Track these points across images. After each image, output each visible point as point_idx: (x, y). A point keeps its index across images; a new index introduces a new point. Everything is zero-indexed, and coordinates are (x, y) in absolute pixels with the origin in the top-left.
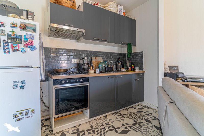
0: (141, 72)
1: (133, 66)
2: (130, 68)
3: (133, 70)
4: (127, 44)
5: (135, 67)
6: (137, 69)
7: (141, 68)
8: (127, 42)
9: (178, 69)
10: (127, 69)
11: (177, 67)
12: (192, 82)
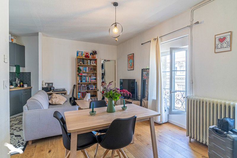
0: (29, 87)
1: (21, 83)
2: (19, 85)
3: (22, 86)
4: (15, 66)
5: (23, 84)
6: (26, 86)
7: (29, 85)
8: (16, 64)
9: (52, 85)
10: (16, 85)
11: (52, 83)
12: (57, 91)
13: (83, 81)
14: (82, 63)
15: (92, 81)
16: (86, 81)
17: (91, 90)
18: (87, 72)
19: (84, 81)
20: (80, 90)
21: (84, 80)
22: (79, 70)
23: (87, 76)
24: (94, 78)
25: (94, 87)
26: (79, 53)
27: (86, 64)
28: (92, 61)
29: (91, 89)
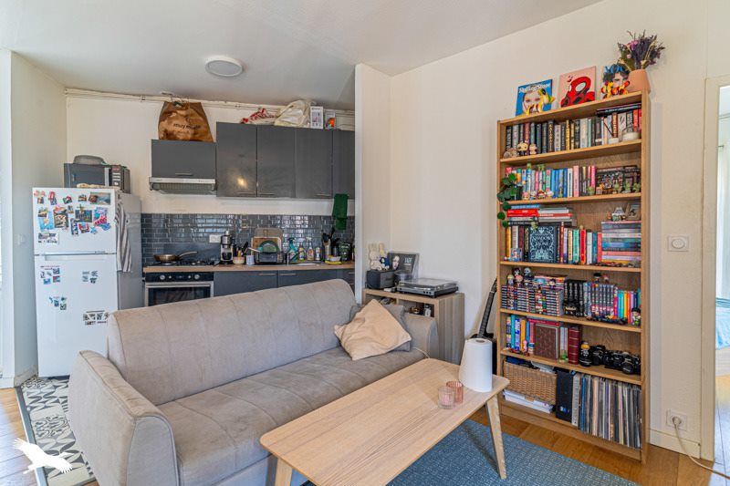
8: (337, 191)
12: (406, 293)
13: (538, 256)
14: (533, 148)
15: (605, 257)
16: (558, 255)
17: (595, 318)
18: (569, 198)
19: (546, 256)
20: (515, 305)
21: (545, 248)
22: (508, 190)
23: (568, 225)
24: (627, 234)
25: (624, 301)
26: (527, 97)
27: (563, 148)
28: (607, 121)
29: (596, 310)
